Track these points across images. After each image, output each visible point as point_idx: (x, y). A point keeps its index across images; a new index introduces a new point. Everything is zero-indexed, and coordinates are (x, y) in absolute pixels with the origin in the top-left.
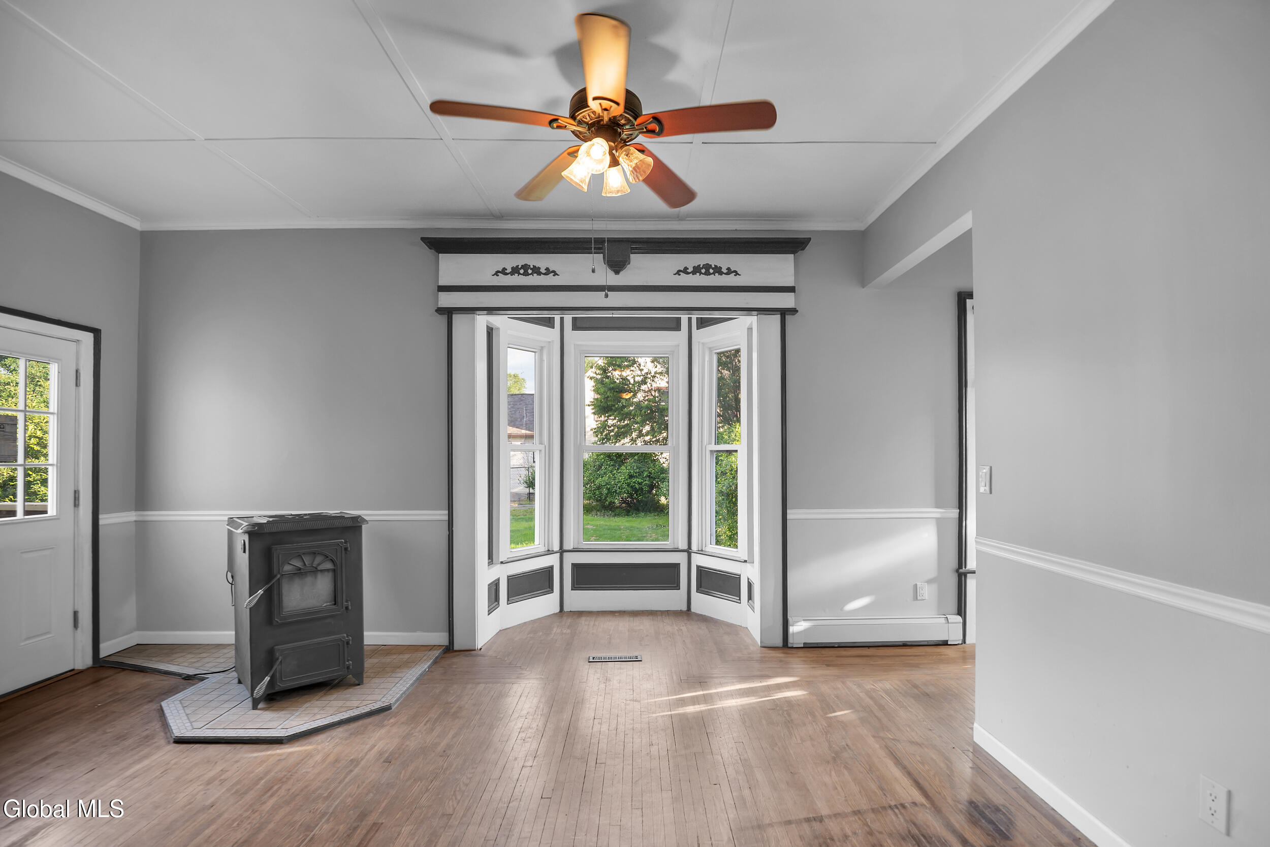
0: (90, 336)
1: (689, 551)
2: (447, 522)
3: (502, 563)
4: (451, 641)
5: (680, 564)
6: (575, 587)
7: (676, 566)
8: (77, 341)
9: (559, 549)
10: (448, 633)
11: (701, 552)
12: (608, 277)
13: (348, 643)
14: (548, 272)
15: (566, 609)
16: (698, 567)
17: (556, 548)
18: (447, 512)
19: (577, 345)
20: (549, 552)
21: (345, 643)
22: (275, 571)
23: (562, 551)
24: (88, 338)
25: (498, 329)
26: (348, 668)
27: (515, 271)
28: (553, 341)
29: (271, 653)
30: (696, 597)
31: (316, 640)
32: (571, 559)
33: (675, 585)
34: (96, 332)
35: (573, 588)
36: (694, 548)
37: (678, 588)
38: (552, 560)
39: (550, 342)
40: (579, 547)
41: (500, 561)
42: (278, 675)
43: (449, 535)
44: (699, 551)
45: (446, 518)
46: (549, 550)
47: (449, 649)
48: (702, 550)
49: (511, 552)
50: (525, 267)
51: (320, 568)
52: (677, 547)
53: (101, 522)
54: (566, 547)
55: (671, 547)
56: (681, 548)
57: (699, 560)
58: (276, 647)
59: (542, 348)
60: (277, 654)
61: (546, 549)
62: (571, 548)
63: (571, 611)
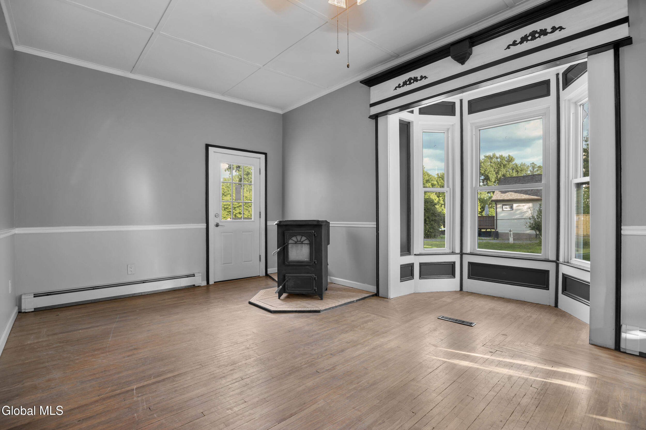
0: (264, 156)
1: (557, 262)
2: (376, 228)
3: (415, 255)
4: (378, 291)
5: (549, 271)
6: (470, 277)
7: (546, 273)
8: (260, 158)
9: (459, 252)
10: (376, 287)
11: (567, 263)
12: (458, 68)
13: (315, 279)
14: (422, 77)
15: (465, 289)
16: (563, 275)
17: (458, 250)
18: (376, 223)
19: (473, 123)
20: (453, 253)
21: (314, 279)
22: (286, 242)
23: (462, 254)
24: (263, 156)
25: (413, 122)
26: (315, 290)
27: (405, 83)
28: (455, 124)
29: (284, 276)
30: (563, 298)
31: (302, 275)
32: (467, 259)
33: (545, 286)
34: (266, 154)
35: (469, 278)
36: (561, 259)
37: (548, 289)
38: (456, 259)
39: (453, 125)
40: (474, 252)
41: (414, 254)
42: (286, 286)
43: (377, 235)
44: (565, 262)
45: (375, 226)
46: (453, 252)
47: (377, 295)
48: (568, 262)
49: (424, 250)
50: (410, 79)
51: (304, 242)
52: (548, 258)
53: (268, 224)
54: (464, 251)
55: (543, 258)
56: (551, 259)
57: (564, 269)
58: (286, 274)
59: (448, 129)
60: (286, 278)
61: (451, 251)
62: (468, 251)
63: (467, 292)
